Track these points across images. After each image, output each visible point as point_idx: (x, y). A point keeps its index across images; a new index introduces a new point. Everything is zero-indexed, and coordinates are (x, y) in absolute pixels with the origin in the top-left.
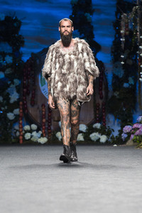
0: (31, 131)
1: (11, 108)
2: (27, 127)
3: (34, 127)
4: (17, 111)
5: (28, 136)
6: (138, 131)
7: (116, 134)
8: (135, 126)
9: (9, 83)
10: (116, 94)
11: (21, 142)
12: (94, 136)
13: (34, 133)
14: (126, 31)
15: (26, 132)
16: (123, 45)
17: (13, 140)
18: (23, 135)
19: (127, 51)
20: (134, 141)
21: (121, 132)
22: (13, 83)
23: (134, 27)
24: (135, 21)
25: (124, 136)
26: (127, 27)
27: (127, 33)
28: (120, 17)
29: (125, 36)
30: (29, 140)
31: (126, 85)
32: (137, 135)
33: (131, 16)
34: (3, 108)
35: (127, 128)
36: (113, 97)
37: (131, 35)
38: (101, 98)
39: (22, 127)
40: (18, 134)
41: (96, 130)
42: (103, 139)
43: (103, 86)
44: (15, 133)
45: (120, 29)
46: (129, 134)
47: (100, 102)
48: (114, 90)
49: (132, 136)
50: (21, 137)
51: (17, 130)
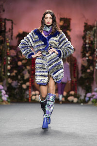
0: (35, 95)
1: (25, 82)
2: (33, 93)
3: (37, 92)
4: (28, 84)
5: (34, 98)
6: (95, 97)
7: (82, 98)
8: (93, 93)
9: (24, 68)
10: (83, 75)
11: (30, 101)
12: (70, 98)
13: (37, 96)
14: (89, 41)
15: (33, 95)
16: (87, 49)
17: (26, 100)
18: (31, 97)
19: (90, 52)
20: (93, 102)
21: (85, 96)
22: (26, 68)
23: (94, 39)
24: (94, 35)
25: (87, 99)
26: (90, 38)
27: (90, 42)
28: (86, 34)
29: (89, 44)
30: (34, 100)
31: (88, 71)
32: (94, 99)
33: (92, 33)
34: (20, 82)
35: (89, 95)
36: (81, 77)
37: (92, 43)
38: (75, 77)
39: (30, 93)
40: (28, 96)
41: (71, 95)
42: (75, 100)
43: (76, 71)
44: (27, 96)
45: (86, 40)
46: (90, 98)
47: (74, 80)
48: (82, 73)
49: (92, 99)
50: (30, 99)
51: (28, 95)
